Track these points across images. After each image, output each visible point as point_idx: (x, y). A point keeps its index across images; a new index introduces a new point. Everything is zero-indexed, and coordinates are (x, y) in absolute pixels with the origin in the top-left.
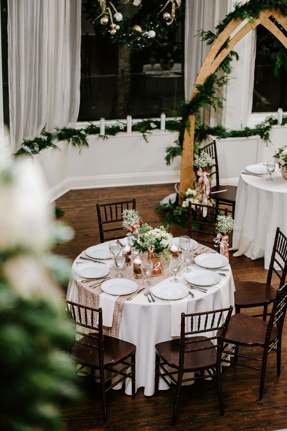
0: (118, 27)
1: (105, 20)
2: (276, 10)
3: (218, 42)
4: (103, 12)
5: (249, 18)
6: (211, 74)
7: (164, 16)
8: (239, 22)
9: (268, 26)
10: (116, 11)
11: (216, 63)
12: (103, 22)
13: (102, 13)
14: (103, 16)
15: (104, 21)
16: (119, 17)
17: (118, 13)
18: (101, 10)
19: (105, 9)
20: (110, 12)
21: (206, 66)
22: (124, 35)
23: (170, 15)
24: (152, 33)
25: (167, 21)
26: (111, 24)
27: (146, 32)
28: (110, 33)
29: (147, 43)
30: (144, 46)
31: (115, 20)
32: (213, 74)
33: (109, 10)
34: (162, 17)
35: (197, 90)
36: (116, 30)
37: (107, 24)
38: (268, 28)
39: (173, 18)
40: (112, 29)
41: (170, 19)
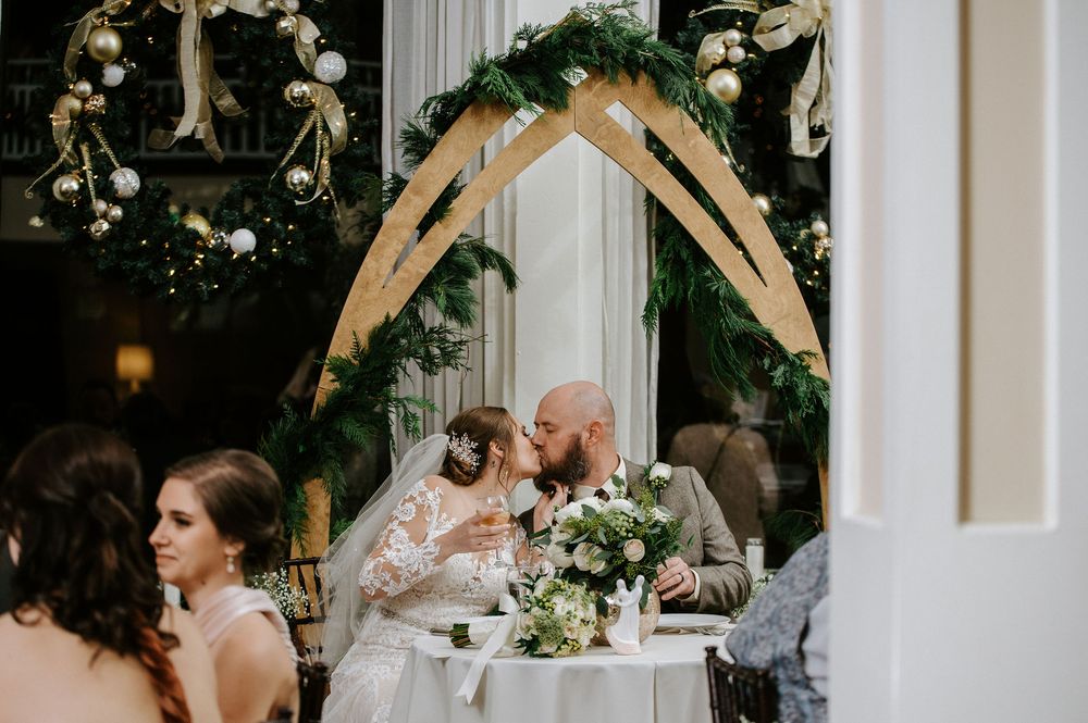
0: (117, 212)
1: (70, 184)
2: (635, 81)
3: (412, 197)
4: (64, 155)
5: (531, 108)
6: (387, 317)
7: (288, 180)
8: (490, 123)
9: (605, 142)
10: (117, 165)
11: (406, 276)
12: (63, 193)
13: (61, 160)
14: (63, 170)
15: (65, 186)
16: (126, 180)
17: (124, 169)
18: (57, 150)
19: (69, 147)
20: (86, 157)
21: (366, 286)
22: (144, 242)
23: (309, 175)
24: (243, 240)
25: (301, 198)
26: (91, 201)
27: (222, 234)
28: (87, 234)
29: (229, 275)
30: (216, 286)
31: (107, 191)
32: (395, 319)
33: (84, 149)
34: (281, 181)
35: (333, 381)
36: (109, 223)
37: (76, 198)
38: (605, 149)
39: (323, 185)
40: (94, 219)
41: (310, 190)
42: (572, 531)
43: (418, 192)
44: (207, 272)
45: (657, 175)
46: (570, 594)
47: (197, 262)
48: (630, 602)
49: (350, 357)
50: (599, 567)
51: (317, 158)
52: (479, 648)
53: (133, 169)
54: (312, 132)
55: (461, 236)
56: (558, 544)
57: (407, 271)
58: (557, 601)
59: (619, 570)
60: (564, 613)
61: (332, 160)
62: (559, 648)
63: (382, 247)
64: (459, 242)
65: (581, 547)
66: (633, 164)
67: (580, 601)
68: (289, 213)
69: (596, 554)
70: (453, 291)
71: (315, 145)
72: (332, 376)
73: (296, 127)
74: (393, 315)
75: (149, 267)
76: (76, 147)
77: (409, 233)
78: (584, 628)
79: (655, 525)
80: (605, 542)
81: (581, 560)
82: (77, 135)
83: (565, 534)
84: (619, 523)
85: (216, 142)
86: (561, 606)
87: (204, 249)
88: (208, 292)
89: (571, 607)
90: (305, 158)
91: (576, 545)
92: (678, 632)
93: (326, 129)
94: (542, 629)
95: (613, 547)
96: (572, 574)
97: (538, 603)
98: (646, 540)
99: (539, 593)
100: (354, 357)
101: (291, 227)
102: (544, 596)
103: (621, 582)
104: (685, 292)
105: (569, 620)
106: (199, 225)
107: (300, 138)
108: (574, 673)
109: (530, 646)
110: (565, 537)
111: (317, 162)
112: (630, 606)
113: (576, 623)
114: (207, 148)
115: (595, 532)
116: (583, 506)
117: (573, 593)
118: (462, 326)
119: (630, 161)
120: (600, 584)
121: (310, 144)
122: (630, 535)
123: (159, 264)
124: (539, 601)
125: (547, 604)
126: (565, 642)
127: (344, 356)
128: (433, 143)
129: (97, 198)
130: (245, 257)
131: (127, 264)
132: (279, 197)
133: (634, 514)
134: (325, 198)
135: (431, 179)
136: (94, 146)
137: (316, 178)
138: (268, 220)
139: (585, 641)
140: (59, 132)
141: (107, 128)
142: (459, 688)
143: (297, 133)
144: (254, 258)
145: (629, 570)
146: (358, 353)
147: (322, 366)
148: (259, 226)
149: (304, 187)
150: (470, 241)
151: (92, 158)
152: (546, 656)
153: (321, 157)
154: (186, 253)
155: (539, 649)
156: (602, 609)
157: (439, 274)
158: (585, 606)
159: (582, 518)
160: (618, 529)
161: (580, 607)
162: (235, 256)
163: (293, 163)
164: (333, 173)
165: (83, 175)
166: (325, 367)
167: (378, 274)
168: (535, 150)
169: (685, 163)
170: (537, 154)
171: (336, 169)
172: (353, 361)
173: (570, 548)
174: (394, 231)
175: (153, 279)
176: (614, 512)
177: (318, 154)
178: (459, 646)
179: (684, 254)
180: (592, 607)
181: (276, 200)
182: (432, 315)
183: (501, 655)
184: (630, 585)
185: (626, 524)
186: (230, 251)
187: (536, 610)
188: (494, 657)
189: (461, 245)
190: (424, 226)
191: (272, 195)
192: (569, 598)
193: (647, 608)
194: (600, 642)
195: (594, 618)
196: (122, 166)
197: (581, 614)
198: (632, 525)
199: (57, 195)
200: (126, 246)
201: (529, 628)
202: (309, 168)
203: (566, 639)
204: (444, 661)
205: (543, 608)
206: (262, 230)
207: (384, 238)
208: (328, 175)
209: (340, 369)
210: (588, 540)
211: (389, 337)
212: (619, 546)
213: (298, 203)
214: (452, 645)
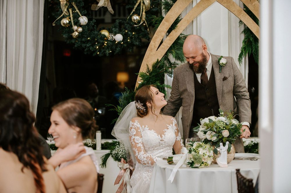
0: (80, 29)
1: (65, 21)
4: (64, 12)
6: (158, 60)
7: (132, 19)
10: (81, 15)
12: (64, 24)
13: (63, 14)
14: (64, 17)
16: (83, 20)
17: (83, 16)
18: (62, 11)
19: (66, 10)
20: (71, 12)
21: (151, 50)
22: (89, 38)
23: (139, 17)
24: (119, 37)
25: (136, 24)
26: (72, 26)
27: (113, 36)
28: (72, 36)
29: (115, 48)
30: (111, 52)
31: (77, 23)
32: (160, 61)
33: (70, 10)
34: (130, 19)
35: (141, 80)
36: (78, 33)
37: (68, 25)
38: (226, 6)
39: (143, 20)
40: (73, 31)
41: (139, 22)
42: (206, 127)
43: (167, 21)
44: (108, 47)
45: (242, 14)
46: (204, 147)
47: (105, 44)
48: (224, 150)
49: (146, 72)
50: (214, 139)
51: (141, 12)
52: (176, 165)
53: (86, 16)
54: (140, 4)
55: (181, 34)
56: (201, 131)
57: (164, 46)
58: (200, 150)
59: (221, 140)
60: (202, 154)
61: (145, 12)
62: (201, 165)
63: (156, 38)
64: (181, 36)
65: (209, 132)
66: (235, 11)
67: (208, 150)
68: (133, 29)
69: (213, 135)
70: (178, 52)
71: (140, 8)
72: (141, 78)
73: (135, 3)
74: (160, 59)
75: (90, 46)
76: (68, 9)
77: (164, 34)
78: (209, 158)
79: (233, 125)
80: (216, 131)
81: (208, 136)
82: (68, 6)
83: (204, 128)
84: (221, 124)
85: (111, 8)
86: (201, 151)
87: (107, 40)
88: (109, 53)
89: (205, 151)
90: (138, 12)
91: (207, 131)
92: (242, 159)
93: (144, 3)
94: (195, 159)
95: (219, 133)
96: (206, 141)
97: (194, 151)
98: (229, 130)
99: (194, 147)
100: (147, 72)
101: (134, 33)
102: (196, 148)
103: (221, 144)
104: (252, 51)
105: (204, 156)
106: (105, 33)
107: (136, 6)
108: (205, 173)
109: (191, 164)
110: (203, 129)
111: (141, 13)
112: (224, 151)
113: (206, 157)
114: (109, 10)
115: (213, 127)
116: (209, 119)
117: (205, 147)
118: (182, 62)
119: (234, 10)
120: (215, 144)
121: (139, 8)
122: (224, 128)
123: (93, 45)
124: (194, 150)
125: (197, 151)
126: (203, 163)
127: (144, 72)
128: (171, 6)
129: (74, 25)
130: (119, 43)
131: (84, 45)
132: (130, 24)
133: (226, 122)
134: (144, 24)
135: (171, 17)
136: (74, 9)
137: (141, 18)
138: (127, 31)
139: (209, 162)
140: (62, 5)
141: (78, 4)
142: (169, 178)
143: (135, 4)
144: (122, 43)
145: (224, 140)
146: (148, 71)
147: (138, 75)
148: (124, 33)
149: (137, 21)
150: (184, 36)
151: (73, 13)
152: (197, 167)
153: (142, 12)
154: (101, 41)
155: (194, 165)
156: (216, 152)
157: (174, 46)
158: (210, 152)
159: (208, 123)
160: (220, 127)
161: (208, 152)
162: (117, 42)
163: (134, 14)
164: (146, 16)
165: (70, 18)
166: (139, 76)
167: (155, 47)
168: (204, 7)
169: (251, 11)
170: (204, 9)
171: (147, 15)
172: (147, 74)
173: (205, 133)
174: (160, 33)
175: (92, 49)
176: (219, 121)
177: (141, 11)
178: (170, 164)
179: (251, 39)
180: (212, 152)
181: (129, 25)
182: (172, 59)
183: (182, 167)
184: (224, 145)
185: (223, 125)
186: (115, 41)
187: (193, 153)
188: (180, 168)
189: (182, 37)
190: (169, 31)
191: (128, 23)
192: (204, 149)
193: (231, 151)
194: (215, 163)
195: (212, 155)
196: (82, 15)
197: (208, 154)
198: (225, 125)
199: (62, 25)
200: (83, 40)
201: (191, 159)
202: (139, 15)
203: (203, 162)
204: (164, 169)
205: (196, 152)
206: (125, 34)
207: (157, 35)
208: (145, 17)
209: (143, 76)
210: (210, 130)
211: (158, 66)
212: (221, 132)
213: (135, 26)
214: (168, 163)
